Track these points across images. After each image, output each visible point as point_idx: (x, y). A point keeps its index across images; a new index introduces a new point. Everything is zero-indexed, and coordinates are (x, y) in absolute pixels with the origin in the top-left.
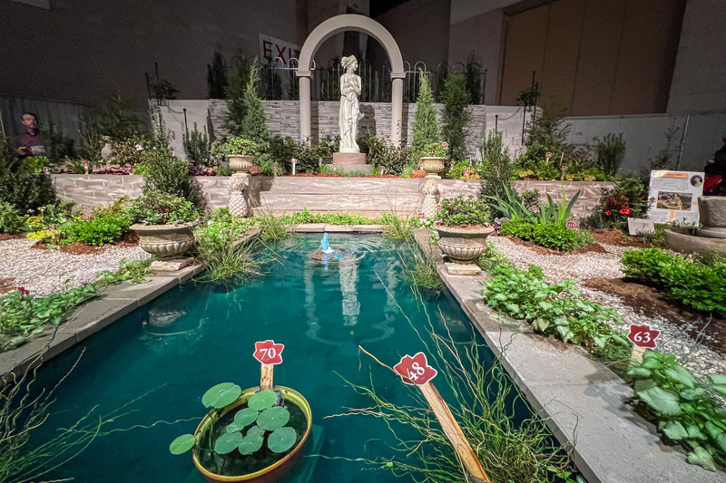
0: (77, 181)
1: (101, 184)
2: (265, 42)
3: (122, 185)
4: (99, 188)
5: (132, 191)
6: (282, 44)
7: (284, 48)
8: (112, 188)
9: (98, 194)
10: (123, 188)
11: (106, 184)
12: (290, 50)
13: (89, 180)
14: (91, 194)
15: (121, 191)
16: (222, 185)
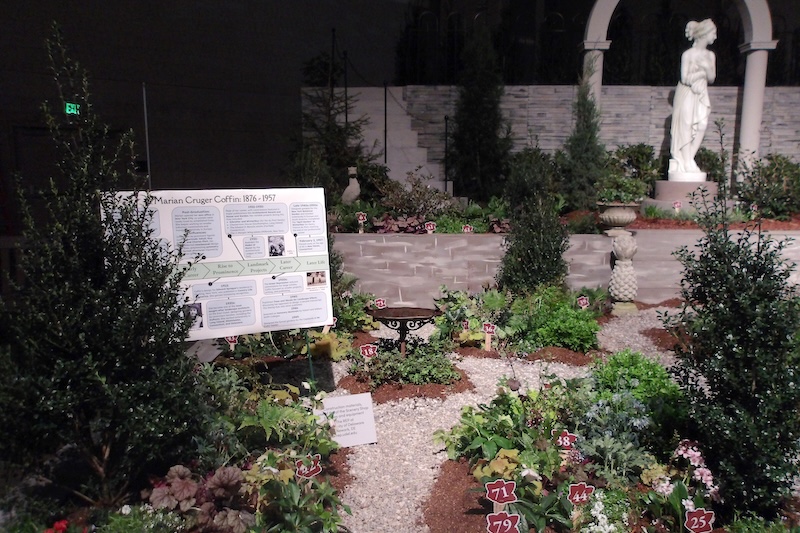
0: (365, 247)
1: (401, 249)
3: (434, 252)
4: (397, 255)
5: (449, 260)
8: (417, 255)
9: (395, 266)
10: (435, 256)
11: (409, 250)
13: (385, 244)
14: (384, 266)
15: (430, 259)
16: (591, 250)
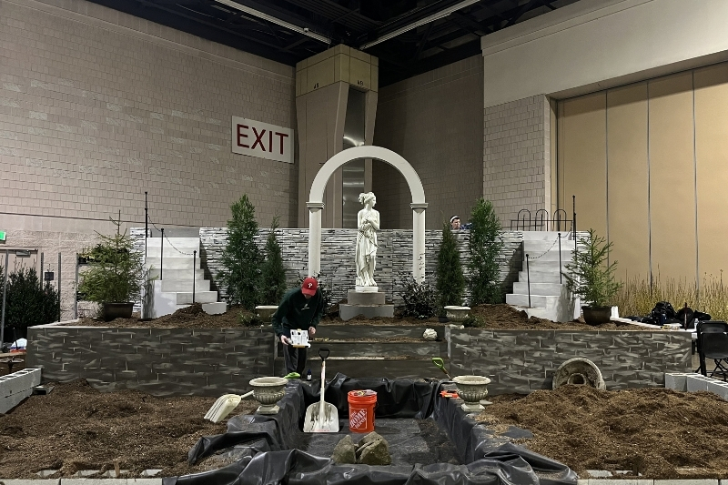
2: (239, 126)
3: (149, 338)
4: (125, 340)
5: (159, 343)
6: (260, 126)
7: (264, 131)
8: (139, 340)
9: (124, 347)
10: (150, 341)
11: (134, 337)
12: (271, 133)
14: (117, 347)
15: (147, 343)
